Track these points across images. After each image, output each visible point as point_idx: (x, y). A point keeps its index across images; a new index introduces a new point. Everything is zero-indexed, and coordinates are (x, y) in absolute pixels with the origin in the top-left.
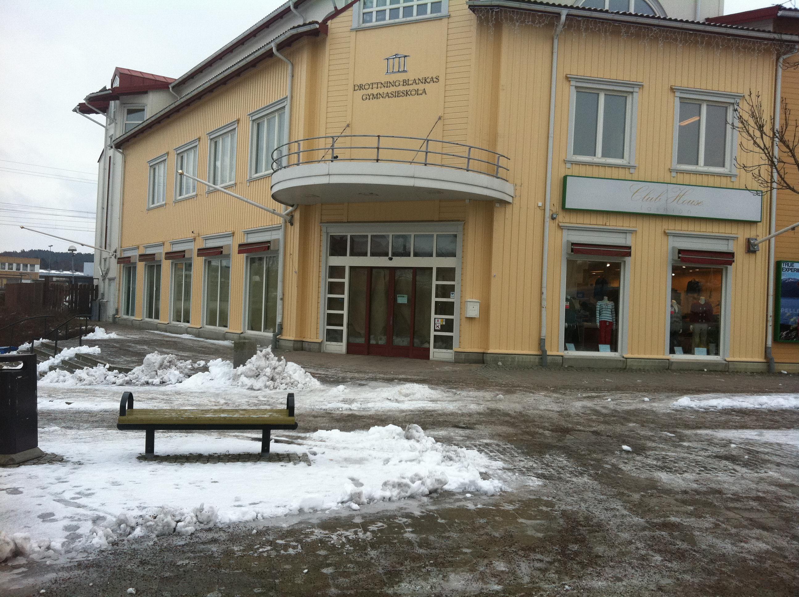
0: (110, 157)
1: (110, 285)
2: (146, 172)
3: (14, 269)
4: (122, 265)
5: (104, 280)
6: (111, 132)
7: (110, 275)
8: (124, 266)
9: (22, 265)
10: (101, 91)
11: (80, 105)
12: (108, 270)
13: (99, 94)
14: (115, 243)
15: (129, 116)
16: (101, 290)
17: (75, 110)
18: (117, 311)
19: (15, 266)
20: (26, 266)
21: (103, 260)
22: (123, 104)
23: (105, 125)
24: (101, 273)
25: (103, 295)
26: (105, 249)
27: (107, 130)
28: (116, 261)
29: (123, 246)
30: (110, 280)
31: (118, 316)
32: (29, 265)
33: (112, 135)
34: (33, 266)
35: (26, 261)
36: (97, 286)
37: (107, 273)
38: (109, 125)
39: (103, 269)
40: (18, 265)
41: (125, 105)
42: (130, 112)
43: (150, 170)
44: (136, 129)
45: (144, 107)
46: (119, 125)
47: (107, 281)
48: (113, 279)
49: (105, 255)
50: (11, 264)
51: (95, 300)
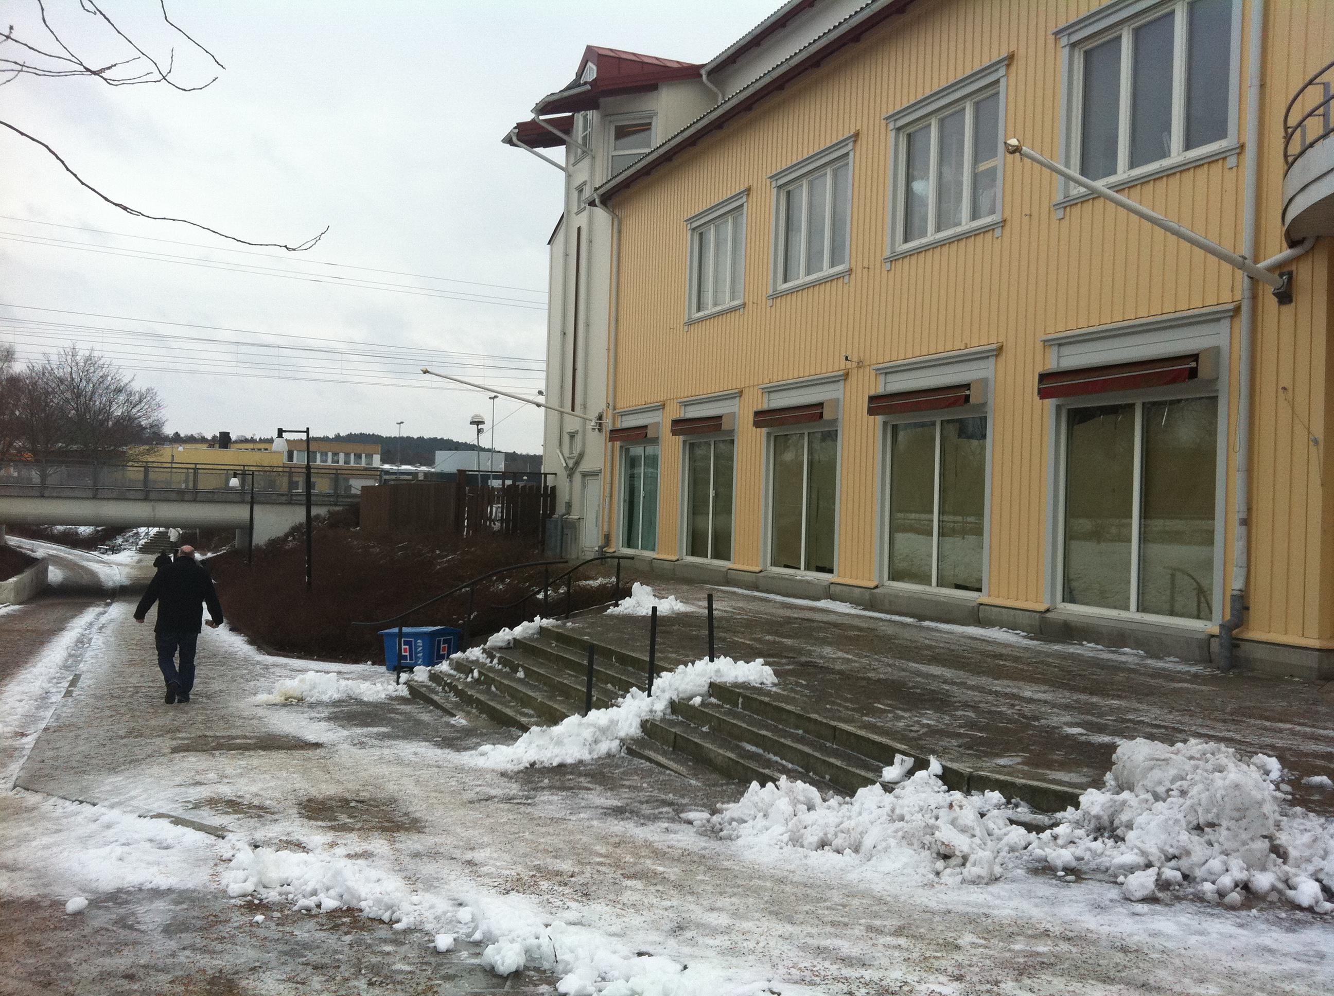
0: (579, 229)
1: (584, 486)
2: (685, 241)
3: (341, 462)
4: (618, 444)
5: (570, 476)
6: (582, 176)
7: (587, 465)
8: (621, 447)
9: (352, 456)
10: (569, 88)
11: (519, 126)
12: (581, 456)
13: (566, 94)
14: (597, 401)
15: (618, 142)
16: (563, 496)
17: (508, 140)
18: (607, 539)
19: (342, 456)
20: (358, 457)
21: (566, 439)
22: (605, 116)
23: (564, 165)
24: (563, 461)
25: (569, 505)
26: (573, 410)
27: (569, 177)
28: (603, 437)
29: (619, 406)
30: (585, 475)
31: (611, 550)
32: (363, 456)
33: (585, 183)
34: (370, 456)
35: (359, 448)
36: (554, 488)
37: (577, 463)
38: (574, 165)
39: (567, 454)
40: (347, 455)
41: (612, 118)
42: (622, 133)
43: (692, 235)
44: (639, 166)
45: (651, 117)
46: (598, 163)
47: (577, 477)
48: (595, 474)
49: (572, 424)
50: (335, 454)
51: (550, 516)
